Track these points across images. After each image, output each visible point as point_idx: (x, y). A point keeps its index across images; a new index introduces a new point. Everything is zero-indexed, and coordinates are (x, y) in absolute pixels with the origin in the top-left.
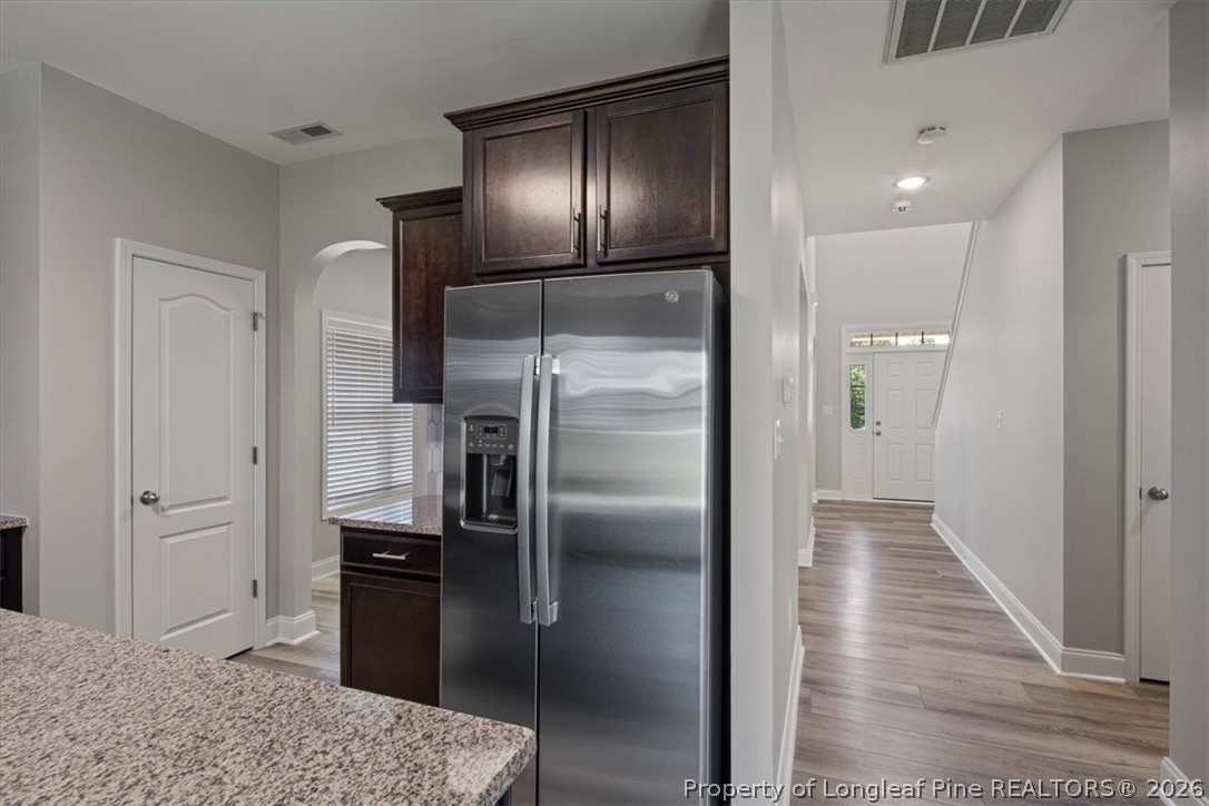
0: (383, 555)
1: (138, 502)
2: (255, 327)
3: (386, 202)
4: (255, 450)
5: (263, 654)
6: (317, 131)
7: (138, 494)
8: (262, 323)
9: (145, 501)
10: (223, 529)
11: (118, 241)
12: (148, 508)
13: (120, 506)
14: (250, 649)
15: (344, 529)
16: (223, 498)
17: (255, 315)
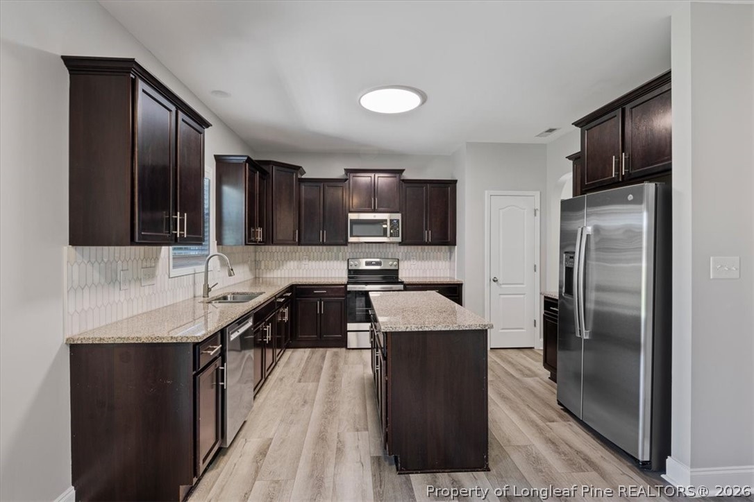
0: (555, 309)
1: (492, 281)
2: (535, 215)
3: (569, 158)
4: (535, 266)
5: (538, 351)
6: (551, 130)
7: (492, 278)
8: (538, 213)
9: (494, 281)
10: (522, 296)
11: (486, 192)
12: (495, 283)
13: (487, 281)
14: (533, 348)
15: (545, 297)
16: (522, 284)
17: (535, 210)
